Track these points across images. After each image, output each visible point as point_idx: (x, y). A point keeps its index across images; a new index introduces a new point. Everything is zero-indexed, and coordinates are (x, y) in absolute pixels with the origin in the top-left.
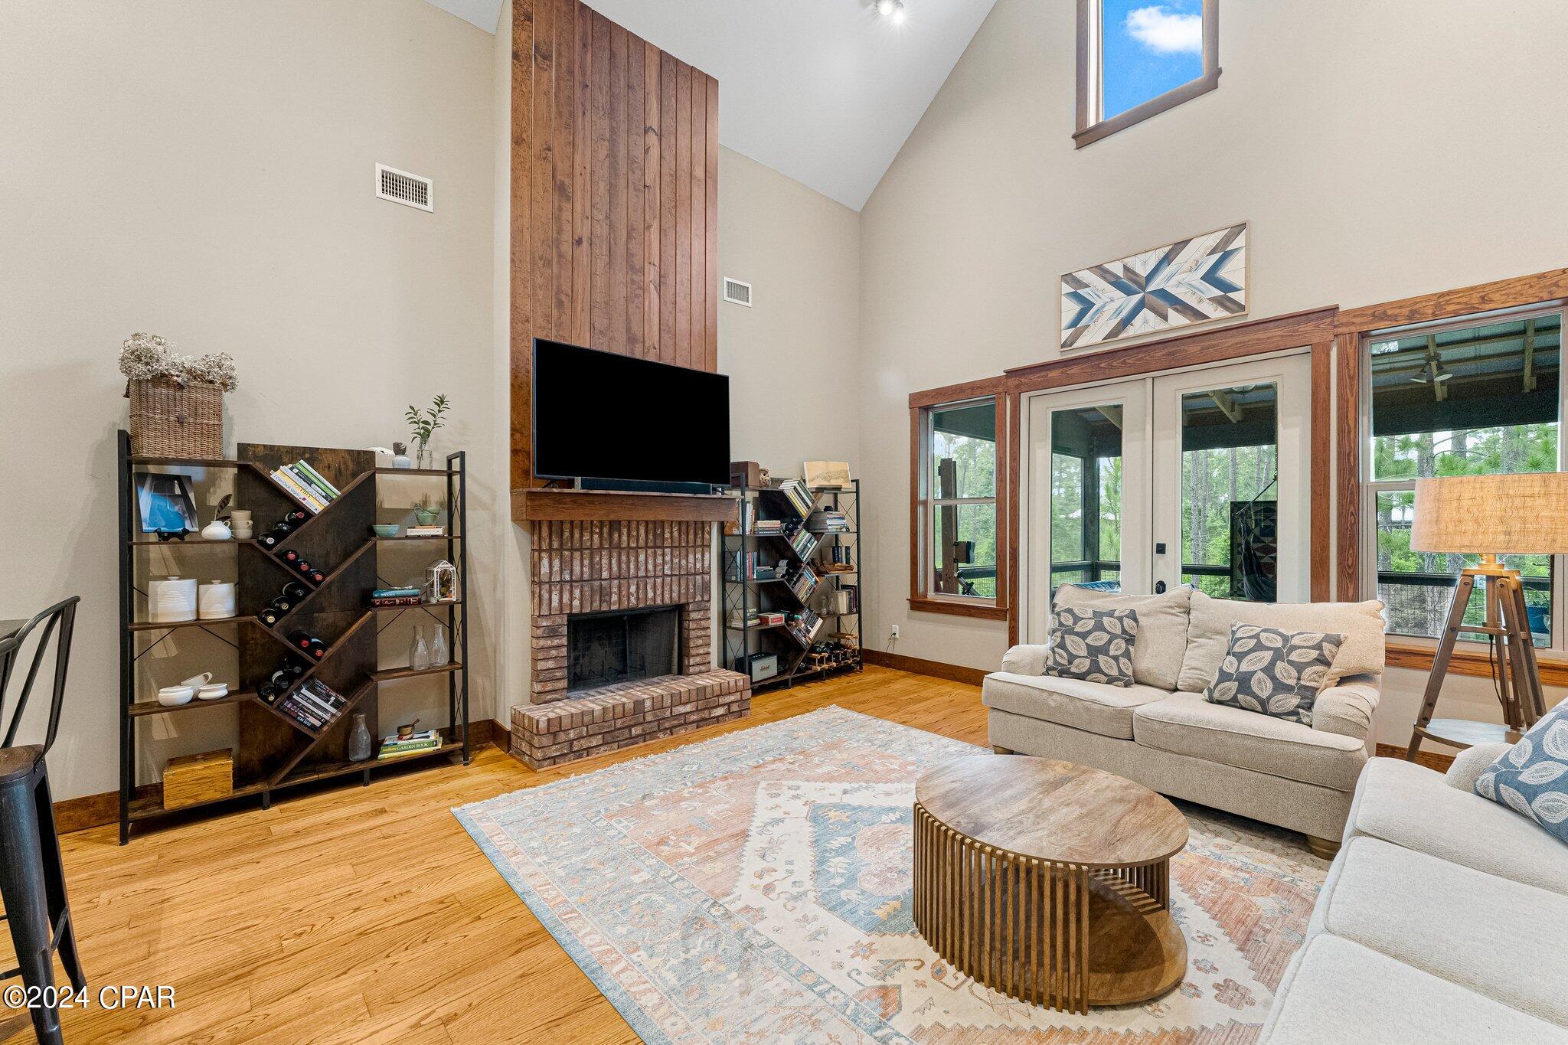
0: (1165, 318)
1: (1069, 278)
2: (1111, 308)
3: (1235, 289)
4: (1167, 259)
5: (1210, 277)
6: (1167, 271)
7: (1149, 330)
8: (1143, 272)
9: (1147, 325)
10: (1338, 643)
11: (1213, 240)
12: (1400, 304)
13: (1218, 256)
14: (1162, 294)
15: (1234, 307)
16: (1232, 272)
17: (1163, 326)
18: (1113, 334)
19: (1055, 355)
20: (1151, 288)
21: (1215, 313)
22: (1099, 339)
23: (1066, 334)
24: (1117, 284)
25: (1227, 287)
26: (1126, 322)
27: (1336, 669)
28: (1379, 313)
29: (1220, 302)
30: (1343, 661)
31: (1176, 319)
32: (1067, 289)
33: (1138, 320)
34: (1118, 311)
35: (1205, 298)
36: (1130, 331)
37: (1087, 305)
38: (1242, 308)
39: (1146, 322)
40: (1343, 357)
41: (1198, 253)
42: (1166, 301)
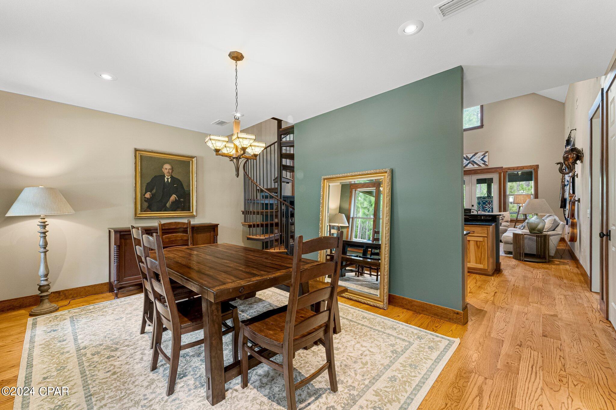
0: (474, 166)
4: (474, 155)
5: (482, 159)
6: (474, 157)
7: (471, 167)
8: (470, 157)
9: (470, 166)
10: (504, 217)
11: (483, 153)
12: (512, 168)
13: (483, 156)
14: (473, 161)
16: (486, 159)
17: (473, 167)
20: (471, 160)
21: (484, 166)
24: (464, 158)
25: (485, 162)
26: (466, 165)
27: (504, 221)
28: (509, 169)
29: (484, 164)
30: (505, 219)
31: (476, 166)
33: (469, 165)
35: (481, 163)
36: (467, 167)
38: (487, 165)
40: (503, 174)
41: (480, 155)
42: (474, 163)
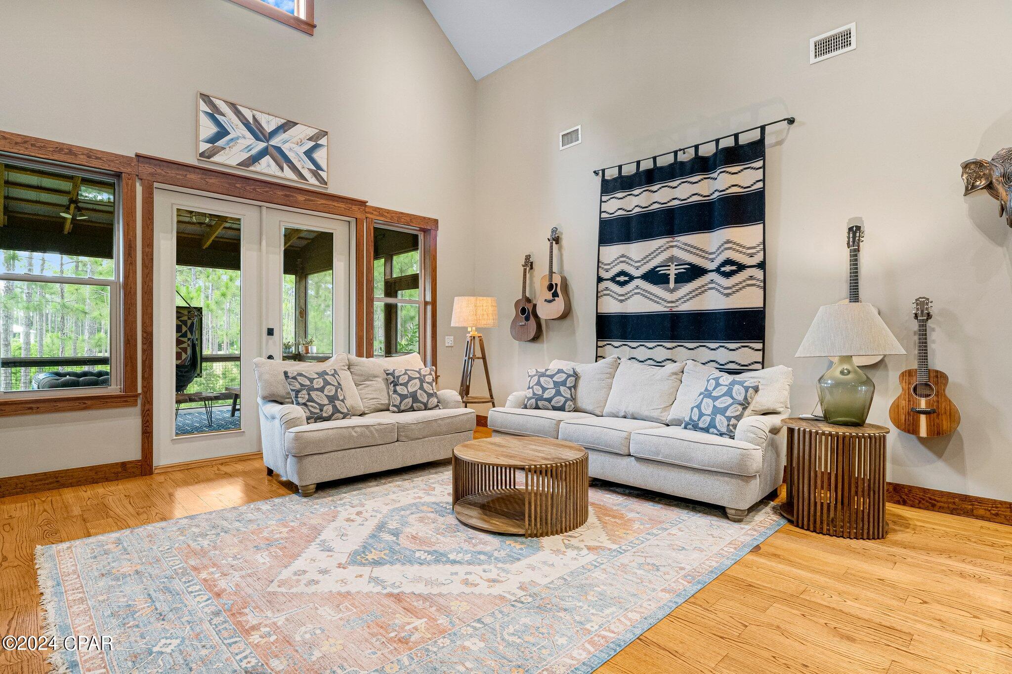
0: (282, 169)
1: (206, 98)
2: (243, 143)
3: (322, 170)
4: (283, 128)
5: (309, 153)
6: (283, 136)
7: (270, 172)
8: (269, 128)
9: (267, 168)
11: (310, 132)
13: (312, 144)
14: (280, 151)
15: (322, 181)
16: (320, 158)
17: (279, 173)
18: (245, 164)
19: (192, 160)
20: (273, 142)
21: (312, 180)
22: (234, 162)
23: (204, 147)
24: (247, 125)
25: (318, 166)
26: (255, 159)
29: (316, 174)
31: (288, 173)
32: (204, 107)
33: (262, 161)
34: (249, 148)
35: (305, 166)
36: (257, 167)
37: (223, 132)
38: (326, 183)
39: (269, 166)
41: (301, 133)
42: (282, 157)
